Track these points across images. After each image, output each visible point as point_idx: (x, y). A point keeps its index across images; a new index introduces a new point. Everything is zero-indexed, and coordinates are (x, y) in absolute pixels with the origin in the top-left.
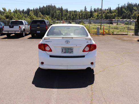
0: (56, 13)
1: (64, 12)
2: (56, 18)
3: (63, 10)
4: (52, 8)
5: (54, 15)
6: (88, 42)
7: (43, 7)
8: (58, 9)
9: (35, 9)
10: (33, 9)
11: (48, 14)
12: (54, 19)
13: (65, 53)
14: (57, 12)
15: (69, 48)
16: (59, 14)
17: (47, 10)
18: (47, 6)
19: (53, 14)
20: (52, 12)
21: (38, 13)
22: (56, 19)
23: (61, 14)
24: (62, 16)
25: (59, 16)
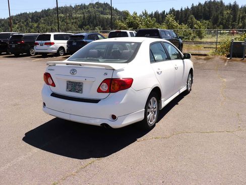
0: (223, 16)
1: (239, 12)
2: (222, 24)
3: (237, 9)
4: (216, 6)
5: (218, 19)
6: (106, 74)
7: (200, 4)
8: (227, 6)
9: (183, 9)
10: (180, 10)
11: (207, 18)
12: (218, 26)
13: (70, 91)
14: (225, 12)
15: (77, 83)
16: (229, 17)
17: (205, 9)
18: (205, 3)
19: (217, 16)
20: (214, 13)
21: (188, 17)
22: (221, 26)
23: (232, 16)
24: (234, 20)
25: (228, 20)
